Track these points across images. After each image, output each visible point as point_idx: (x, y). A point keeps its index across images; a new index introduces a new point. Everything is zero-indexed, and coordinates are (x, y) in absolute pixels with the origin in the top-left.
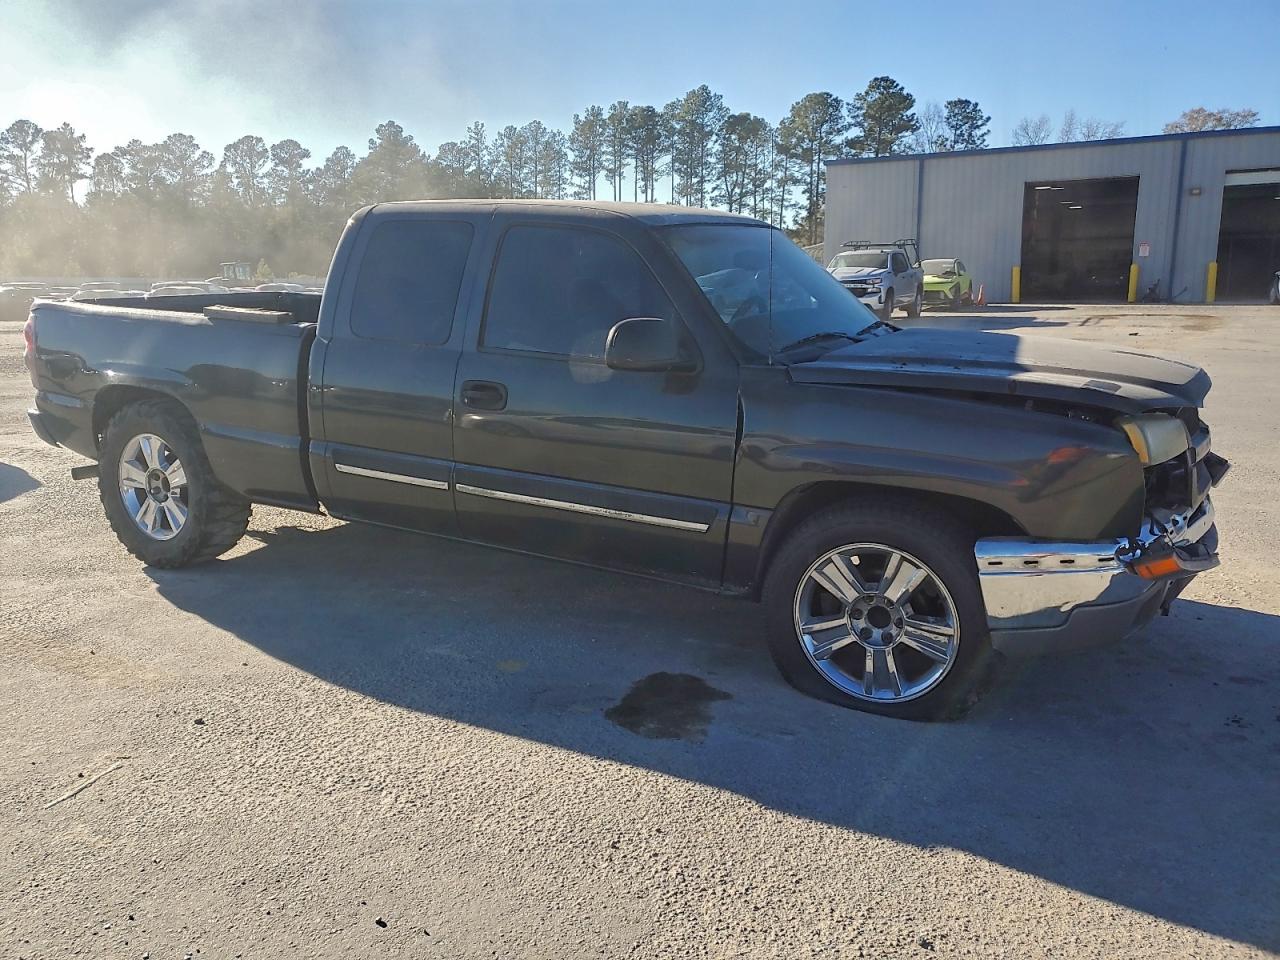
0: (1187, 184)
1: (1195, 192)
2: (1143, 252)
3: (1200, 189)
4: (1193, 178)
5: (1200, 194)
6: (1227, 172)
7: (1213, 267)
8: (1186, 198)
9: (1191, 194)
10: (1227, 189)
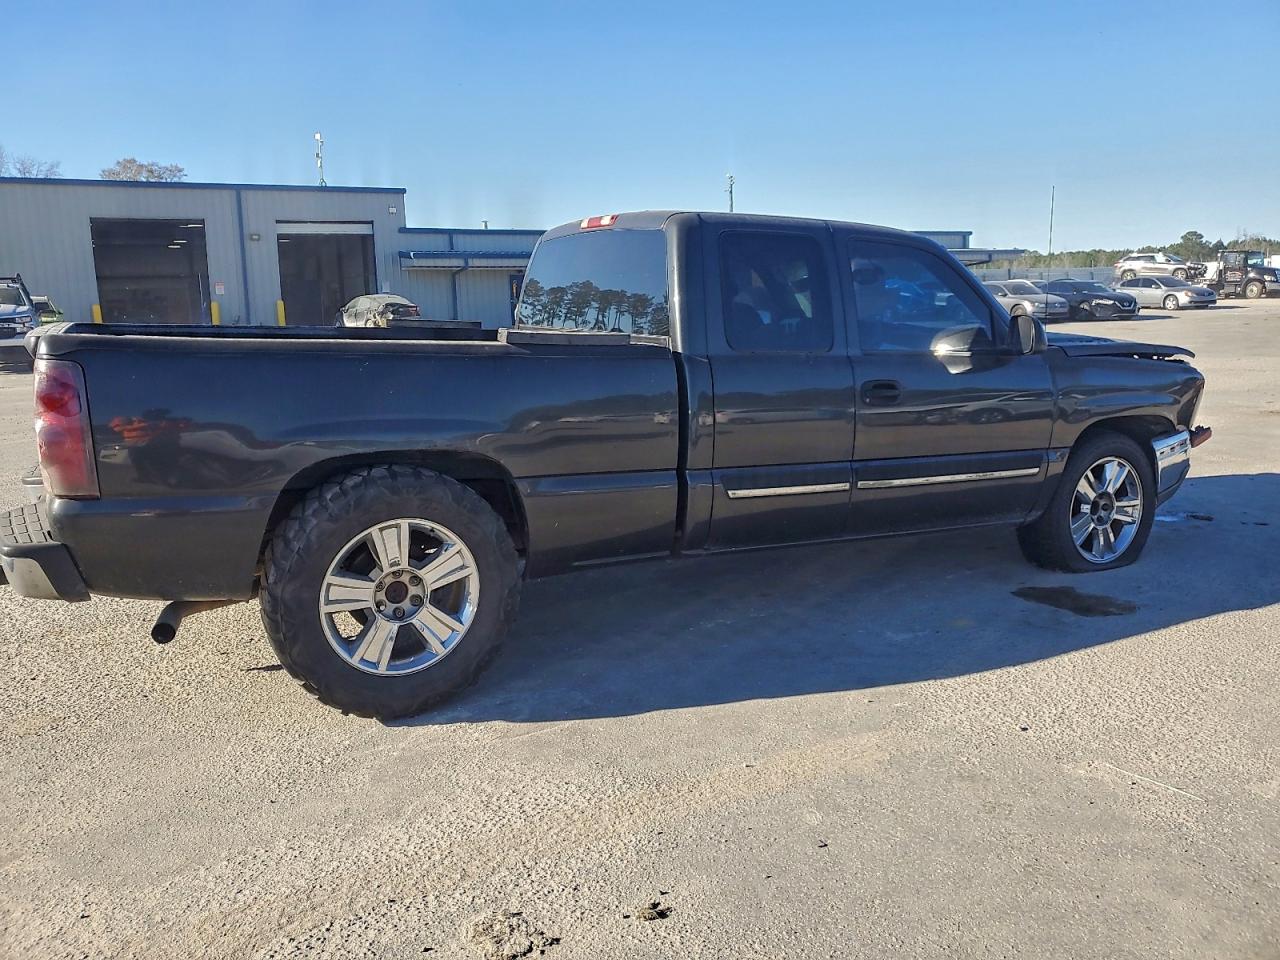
0: (246, 232)
1: (255, 237)
2: (218, 290)
3: (259, 235)
4: (251, 226)
5: (258, 240)
6: (278, 222)
7: (281, 304)
8: (248, 244)
9: (252, 239)
10: (280, 237)
